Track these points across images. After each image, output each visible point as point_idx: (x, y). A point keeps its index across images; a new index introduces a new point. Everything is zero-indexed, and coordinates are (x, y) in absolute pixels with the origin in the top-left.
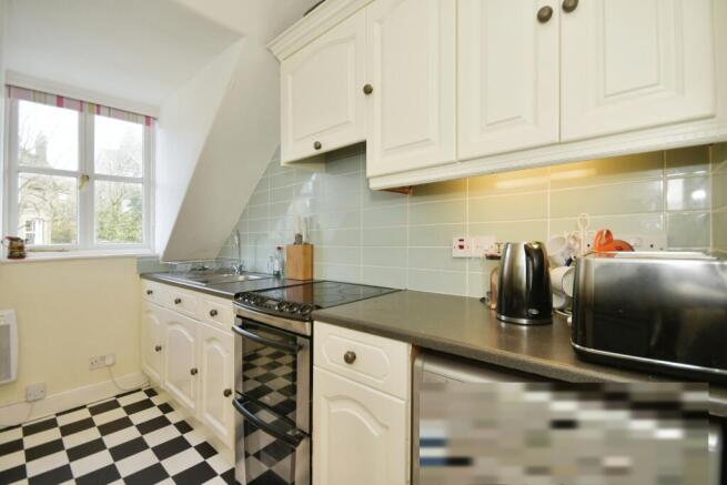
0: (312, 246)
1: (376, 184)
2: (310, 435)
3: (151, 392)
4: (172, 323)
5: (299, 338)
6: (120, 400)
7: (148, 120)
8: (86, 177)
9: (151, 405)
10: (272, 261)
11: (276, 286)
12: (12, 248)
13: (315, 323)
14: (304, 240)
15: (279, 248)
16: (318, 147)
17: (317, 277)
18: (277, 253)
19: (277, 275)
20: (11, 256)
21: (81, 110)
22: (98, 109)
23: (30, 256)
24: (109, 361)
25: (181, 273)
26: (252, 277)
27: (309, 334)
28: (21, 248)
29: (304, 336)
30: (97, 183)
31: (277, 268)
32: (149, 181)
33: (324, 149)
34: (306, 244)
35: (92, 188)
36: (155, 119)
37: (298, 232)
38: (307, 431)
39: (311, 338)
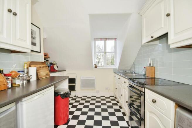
0: (155, 67)
1: (172, 47)
2: (144, 120)
3: (116, 98)
4: (118, 83)
5: (141, 92)
6: (110, 97)
7: (115, 39)
8: (105, 53)
9: (115, 100)
10: (143, 71)
11: (144, 78)
12: (95, 66)
13: (146, 89)
14: (152, 65)
15: (145, 68)
16: (152, 37)
17: (156, 77)
18: (144, 69)
19: (144, 75)
20: (95, 68)
21: (104, 40)
22: (107, 39)
23: (98, 68)
24: (109, 89)
25: (121, 72)
26: (137, 75)
27: (144, 92)
28: (96, 66)
29: (143, 92)
30: (107, 54)
31: (144, 73)
32: (115, 52)
33: (154, 38)
34: (152, 66)
35: (106, 55)
36: (116, 38)
37: (150, 63)
38: (143, 119)
39: (144, 93)
